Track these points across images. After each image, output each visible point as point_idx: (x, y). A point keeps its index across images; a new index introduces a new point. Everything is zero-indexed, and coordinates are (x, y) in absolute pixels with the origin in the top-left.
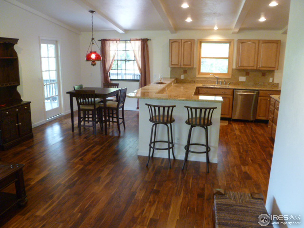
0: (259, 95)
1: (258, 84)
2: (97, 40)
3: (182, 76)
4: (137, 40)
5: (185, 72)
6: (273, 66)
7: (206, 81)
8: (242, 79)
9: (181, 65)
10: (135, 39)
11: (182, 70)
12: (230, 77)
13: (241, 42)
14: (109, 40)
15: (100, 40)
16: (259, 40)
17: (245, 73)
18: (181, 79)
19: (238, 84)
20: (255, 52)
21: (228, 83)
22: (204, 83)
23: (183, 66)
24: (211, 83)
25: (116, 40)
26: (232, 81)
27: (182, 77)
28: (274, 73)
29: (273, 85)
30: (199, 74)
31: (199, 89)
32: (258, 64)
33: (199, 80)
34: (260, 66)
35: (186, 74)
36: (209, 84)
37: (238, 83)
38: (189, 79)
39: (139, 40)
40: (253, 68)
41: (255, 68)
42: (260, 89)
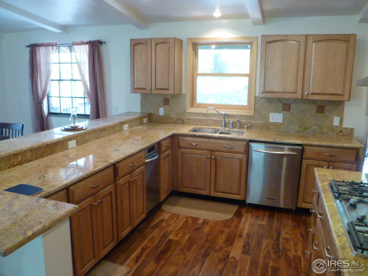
0: (304, 157)
1: (309, 128)
2: (25, 46)
3: (161, 110)
4: (83, 43)
5: (166, 102)
6: (340, 92)
7: (205, 120)
8: (276, 117)
9: (151, 89)
10: (81, 42)
11: (161, 99)
12: (251, 113)
13: (269, 40)
14: (42, 45)
15: (29, 46)
16: (307, 36)
17: (281, 106)
18: (159, 116)
19: (268, 129)
20: (298, 60)
21: (246, 126)
22: (201, 125)
23: (154, 92)
24: (214, 125)
25: (51, 44)
26: (254, 122)
27: (161, 112)
28: (343, 106)
29: (341, 132)
30: (192, 106)
31: (180, 138)
32: (306, 88)
33: (190, 118)
34: (310, 93)
35: (167, 106)
36: (211, 127)
37: (267, 126)
38: (173, 115)
39: (87, 43)
40: (294, 96)
41: (299, 96)
42: (306, 142)
